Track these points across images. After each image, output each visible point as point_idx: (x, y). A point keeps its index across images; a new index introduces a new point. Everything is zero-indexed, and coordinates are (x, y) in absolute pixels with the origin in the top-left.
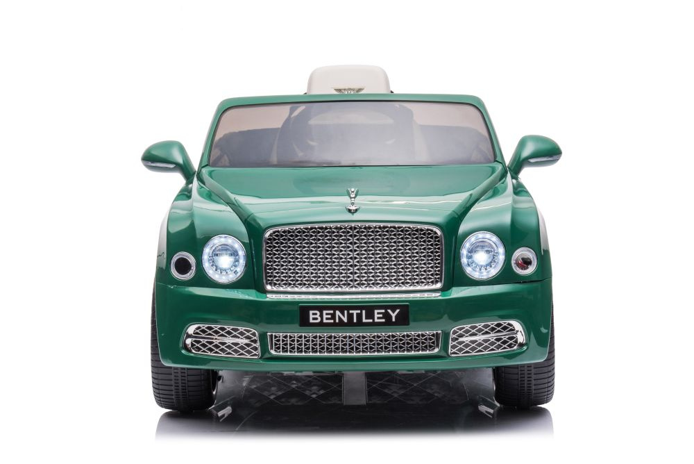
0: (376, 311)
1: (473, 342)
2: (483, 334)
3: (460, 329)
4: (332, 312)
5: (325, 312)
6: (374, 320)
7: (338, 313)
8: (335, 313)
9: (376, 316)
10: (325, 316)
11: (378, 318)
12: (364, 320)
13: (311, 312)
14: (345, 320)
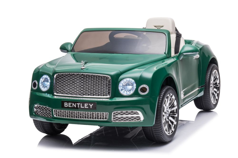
0: (85, 104)
1: (122, 117)
2: (126, 115)
3: (117, 112)
4: (71, 103)
5: (69, 103)
6: (84, 107)
7: (73, 104)
8: (72, 104)
9: (85, 106)
10: (69, 105)
11: (86, 107)
12: (81, 107)
13: (65, 103)
14: (75, 106)
